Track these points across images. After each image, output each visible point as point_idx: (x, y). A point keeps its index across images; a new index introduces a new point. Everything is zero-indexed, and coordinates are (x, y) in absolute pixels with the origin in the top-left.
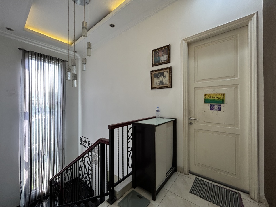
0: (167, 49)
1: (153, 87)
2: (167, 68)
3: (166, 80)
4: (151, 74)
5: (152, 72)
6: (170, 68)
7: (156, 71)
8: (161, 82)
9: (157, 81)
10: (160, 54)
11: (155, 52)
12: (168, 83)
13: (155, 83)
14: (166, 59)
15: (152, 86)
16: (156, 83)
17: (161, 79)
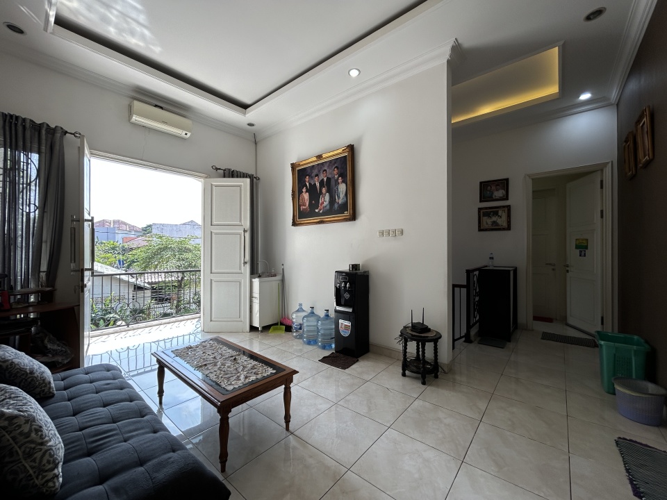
0: (504, 184)
1: (482, 228)
2: (504, 207)
3: (502, 221)
4: (479, 212)
5: (480, 209)
6: (509, 207)
7: (486, 208)
8: (494, 223)
9: (487, 221)
10: (493, 188)
11: (484, 186)
12: (505, 225)
13: (485, 223)
14: (501, 196)
15: (479, 226)
16: (487, 224)
17: (494, 219)
